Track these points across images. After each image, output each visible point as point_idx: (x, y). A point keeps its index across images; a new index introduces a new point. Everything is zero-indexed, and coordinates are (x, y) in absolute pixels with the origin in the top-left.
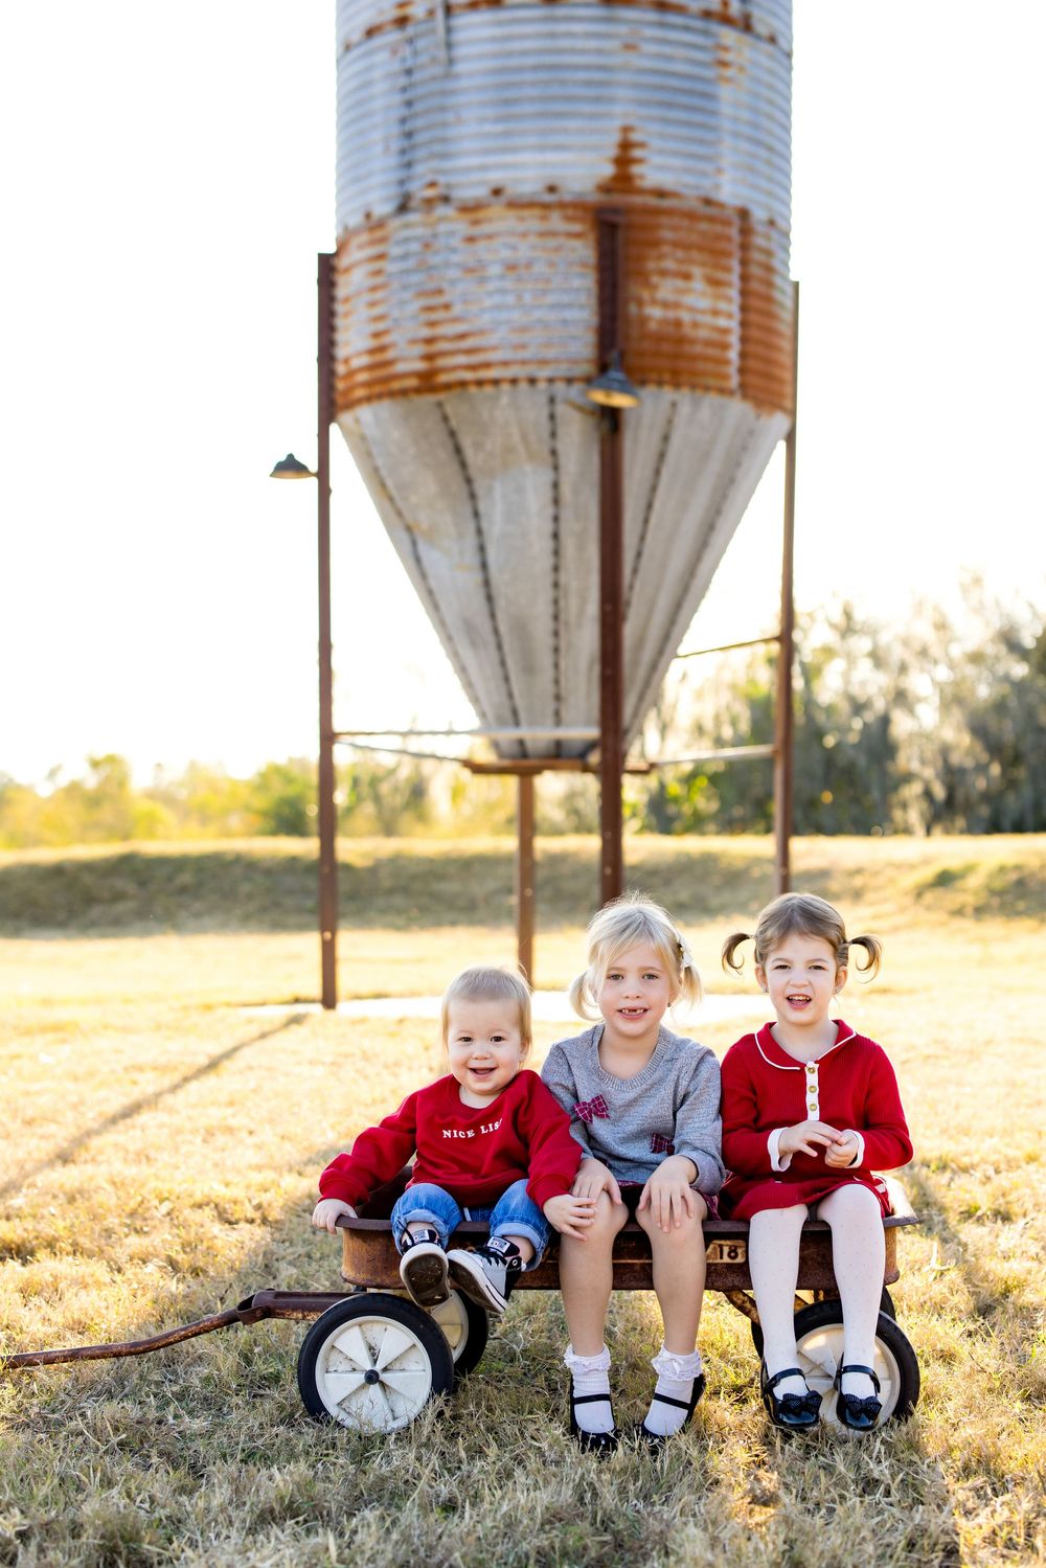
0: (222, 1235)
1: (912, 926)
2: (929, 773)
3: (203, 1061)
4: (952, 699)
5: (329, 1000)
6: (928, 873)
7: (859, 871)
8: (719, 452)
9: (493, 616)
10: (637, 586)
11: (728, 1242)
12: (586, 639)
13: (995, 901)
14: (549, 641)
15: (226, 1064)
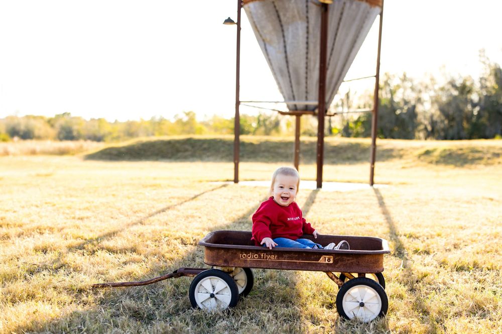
0: (181, 248)
1: (416, 166)
2: (426, 122)
3: (193, 196)
4: (435, 101)
5: (236, 180)
6: (422, 151)
7: (402, 150)
8: (358, 18)
9: (288, 67)
10: (332, 59)
11: (328, 256)
12: (315, 75)
13: (442, 160)
14: (304, 75)
15: (199, 197)
